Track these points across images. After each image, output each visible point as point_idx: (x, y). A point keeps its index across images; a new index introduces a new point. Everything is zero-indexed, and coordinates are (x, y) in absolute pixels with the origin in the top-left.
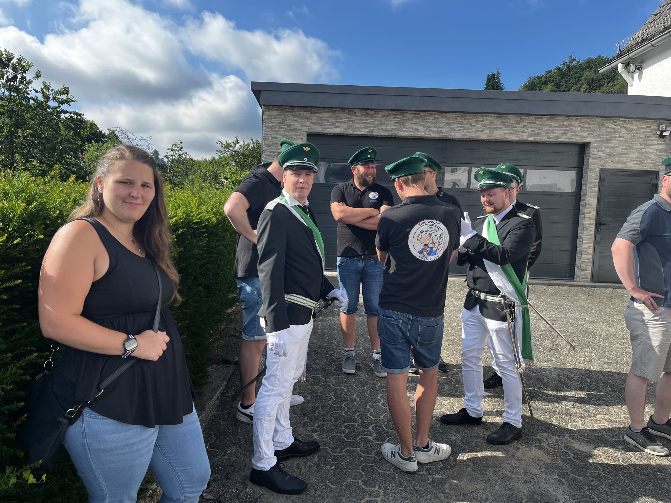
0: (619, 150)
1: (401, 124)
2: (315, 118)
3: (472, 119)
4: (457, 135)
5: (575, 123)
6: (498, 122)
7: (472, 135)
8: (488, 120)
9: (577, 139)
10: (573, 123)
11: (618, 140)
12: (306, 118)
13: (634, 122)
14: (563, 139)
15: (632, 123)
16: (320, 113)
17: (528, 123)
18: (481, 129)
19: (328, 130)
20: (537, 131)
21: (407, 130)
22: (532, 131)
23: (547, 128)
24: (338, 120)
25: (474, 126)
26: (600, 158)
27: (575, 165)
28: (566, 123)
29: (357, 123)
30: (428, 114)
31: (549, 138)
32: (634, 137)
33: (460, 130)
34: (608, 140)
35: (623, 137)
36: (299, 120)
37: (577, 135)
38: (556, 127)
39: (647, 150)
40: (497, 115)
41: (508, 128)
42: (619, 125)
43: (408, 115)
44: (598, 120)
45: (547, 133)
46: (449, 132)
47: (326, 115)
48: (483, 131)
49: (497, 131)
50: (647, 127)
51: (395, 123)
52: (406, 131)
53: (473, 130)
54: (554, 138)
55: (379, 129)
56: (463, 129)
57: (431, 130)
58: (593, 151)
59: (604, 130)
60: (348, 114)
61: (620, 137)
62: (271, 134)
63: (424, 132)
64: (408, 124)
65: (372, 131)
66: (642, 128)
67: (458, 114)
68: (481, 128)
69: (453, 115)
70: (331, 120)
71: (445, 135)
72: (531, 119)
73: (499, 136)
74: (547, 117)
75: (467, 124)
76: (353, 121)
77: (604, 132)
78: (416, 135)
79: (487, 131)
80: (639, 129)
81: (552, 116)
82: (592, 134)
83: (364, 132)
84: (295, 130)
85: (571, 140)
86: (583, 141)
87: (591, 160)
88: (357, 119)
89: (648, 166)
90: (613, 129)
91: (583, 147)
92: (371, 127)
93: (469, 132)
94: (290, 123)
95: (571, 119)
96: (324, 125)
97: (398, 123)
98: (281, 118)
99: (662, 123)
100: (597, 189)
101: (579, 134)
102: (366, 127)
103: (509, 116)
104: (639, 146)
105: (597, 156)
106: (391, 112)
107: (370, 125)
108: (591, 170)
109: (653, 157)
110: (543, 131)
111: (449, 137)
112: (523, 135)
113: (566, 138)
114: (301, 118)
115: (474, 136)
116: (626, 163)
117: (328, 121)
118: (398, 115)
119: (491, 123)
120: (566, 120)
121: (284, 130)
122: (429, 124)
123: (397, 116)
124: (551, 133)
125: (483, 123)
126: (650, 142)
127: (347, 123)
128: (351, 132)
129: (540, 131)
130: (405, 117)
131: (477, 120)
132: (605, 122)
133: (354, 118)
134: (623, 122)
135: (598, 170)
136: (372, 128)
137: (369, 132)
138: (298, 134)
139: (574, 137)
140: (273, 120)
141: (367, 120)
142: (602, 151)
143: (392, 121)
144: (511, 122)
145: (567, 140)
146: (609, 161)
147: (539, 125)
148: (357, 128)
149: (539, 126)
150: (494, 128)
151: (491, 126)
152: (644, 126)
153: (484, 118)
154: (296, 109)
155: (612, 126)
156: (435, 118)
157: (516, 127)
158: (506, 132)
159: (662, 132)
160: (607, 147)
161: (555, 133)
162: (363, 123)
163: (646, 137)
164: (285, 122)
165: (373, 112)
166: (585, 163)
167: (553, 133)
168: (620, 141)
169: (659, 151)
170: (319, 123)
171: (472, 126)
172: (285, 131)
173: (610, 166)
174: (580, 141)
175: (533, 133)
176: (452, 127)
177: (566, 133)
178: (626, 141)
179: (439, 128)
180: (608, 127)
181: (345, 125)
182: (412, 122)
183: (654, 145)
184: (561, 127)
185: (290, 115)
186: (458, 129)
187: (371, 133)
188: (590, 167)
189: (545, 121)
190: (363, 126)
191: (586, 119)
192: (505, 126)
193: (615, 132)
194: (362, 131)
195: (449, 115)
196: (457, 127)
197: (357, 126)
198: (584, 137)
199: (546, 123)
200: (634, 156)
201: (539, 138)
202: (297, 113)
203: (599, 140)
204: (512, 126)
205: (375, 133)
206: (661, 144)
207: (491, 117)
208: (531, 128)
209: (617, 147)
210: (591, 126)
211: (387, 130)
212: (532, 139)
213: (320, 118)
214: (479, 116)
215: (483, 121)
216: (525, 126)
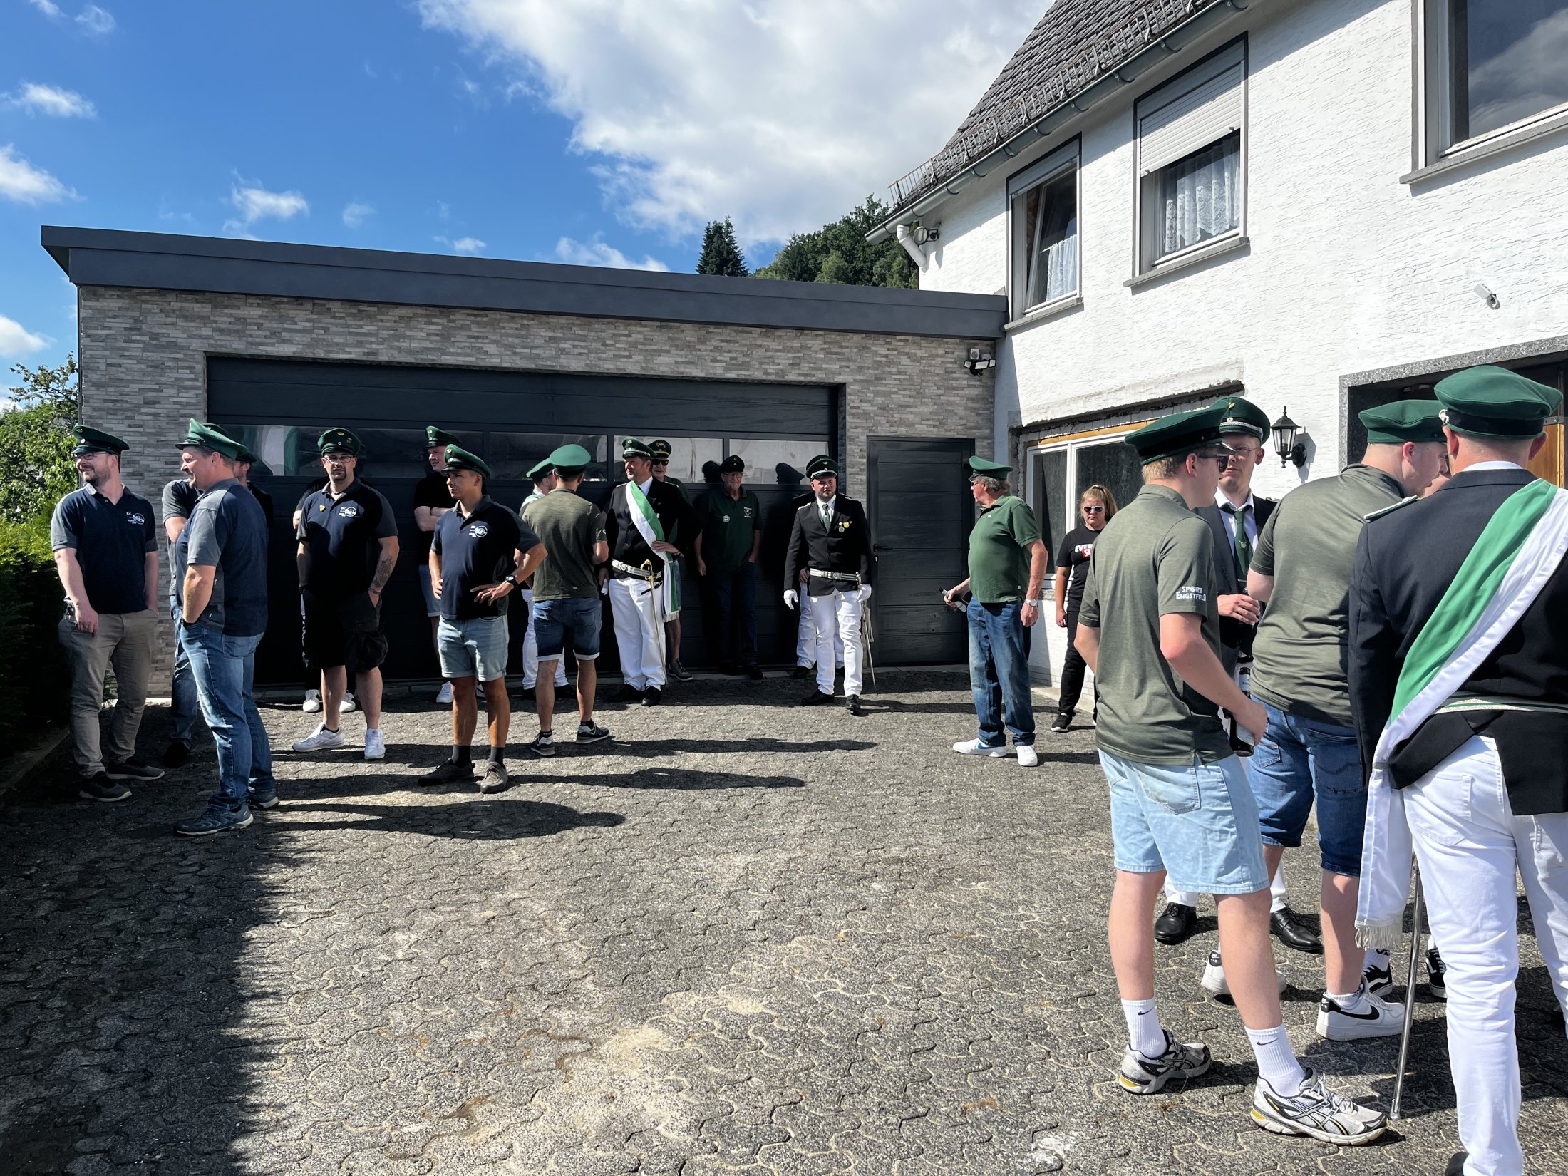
0: (900, 398)
1: (445, 336)
2: (224, 318)
3: (607, 331)
4: (577, 365)
5: (815, 343)
6: (660, 338)
7: (608, 366)
8: (640, 333)
9: (819, 377)
10: (810, 343)
11: (896, 379)
12: (202, 318)
13: (924, 343)
14: (792, 376)
15: (919, 345)
16: (238, 307)
17: (722, 341)
18: (627, 353)
19: (261, 348)
20: (741, 359)
21: (459, 351)
22: (732, 358)
23: (761, 352)
24: (286, 326)
25: (612, 345)
26: (866, 415)
27: (824, 428)
28: (796, 344)
29: (337, 333)
30: (505, 315)
31: (766, 373)
32: (924, 372)
33: (580, 354)
34: (878, 379)
35: (905, 373)
36: (180, 323)
37: (820, 369)
38: (777, 351)
39: (951, 399)
40: (659, 324)
41: (682, 352)
42: (895, 350)
43: (460, 317)
44: (857, 338)
45: (763, 363)
46: (557, 357)
47: (253, 312)
48: (630, 357)
49: (661, 358)
50: (947, 353)
51: (429, 335)
52: (458, 355)
53: (610, 354)
54: (777, 374)
55: (392, 348)
56: (586, 351)
57: (515, 353)
58: (851, 400)
59: (868, 359)
60: (313, 313)
61: (900, 373)
62: (104, 357)
63: (500, 356)
64: (461, 337)
65: (375, 353)
66: (937, 355)
67: (574, 320)
68: (625, 350)
69: (563, 320)
70: (267, 324)
71: (549, 363)
72: (728, 333)
73: (666, 369)
74: (759, 330)
75: (593, 340)
76: (326, 330)
77: (869, 363)
78: (482, 364)
79: (641, 357)
80: (933, 356)
81: (770, 328)
82: (848, 367)
83: (354, 354)
84: (173, 346)
85: (809, 379)
86: (832, 381)
87: (849, 419)
88: (336, 325)
89: (954, 430)
90: (886, 356)
91: (836, 392)
92: (371, 343)
93: (600, 359)
94: (156, 330)
95: (806, 335)
96: (251, 336)
97: (437, 335)
98: (132, 317)
99: (974, 345)
100: (864, 478)
101: (824, 366)
102: (360, 344)
103: (684, 326)
104: (934, 390)
105: (860, 411)
106: (420, 311)
107: (368, 339)
108: (852, 440)
109: (961, 411)
110: (753, 359)
111: (558, 368)
112: (714, 368)
113: (799, 375)
114: (185, 317)
115: (611, 366)
116: (913, 425)
117: (260, 326)
118: (435, 316)
119: (647, 340)
120: (797, 337)
121: (141, 345)
122: (511, 339)
123: (434, 320)
124: (769, 364)
125: (630, 339)
126: (954, 383)
127: (311, 331)
128: (321, 354)
129: (748, 359)
130: (453, 321)
131: (615, 332)
132: (869, 342)
133: (326, 320)
134: (902, 343)
135: (863, 438)
136: (374, 346)
137: (368, 354)
138: (180, 356)
139: (814, 372)
140: (109, 322)
141: (361, 327)
142: (869, 401)
143: (422, 330)
144: (688, 339)
145: (802, 379)
146: (883, 420)
147: (745, 345)
148: (337, 344)
149: (745, 349)
150: (654, 350)
151: (647, 347)
152: (941, 351)
153: (633, 328)
154: (171, 297)
155: (883, 351)
156: (523, 325)
157: (700, 350)
158: (680, 359)
159: (974, 363)
160: (876, 394)
161: (778, 364)
162: (351, 334)
163: (947, 372)
164: (144, 327)
165: (375, 309)
166: (840, 426)
167: (775, 364)
168: (899, 380)
169: (972, 399)
170: (237, 331)
171: (607, 345)
172: (144, 350)
173: (884, 430)
174: (827, 381)
175: (733, 362)
176: (562, 346)
177: (799, 365)
178: (911, 380)
179: (532, 348)
180: (876, 353)
181: (307, 338)
182: (470, 334)
183: (962, 389)
184: (789, 352)
185: (155, 309)
186: (577, 351)
187: (372, 358)
188: (848, 434)
189: (755, 339)
190: (351, 339)
191: (834, 336)
192: (677, 347)
193: (890, 363)
194: (350, 353)
195: (554, 320)
196: (574, 347)
197: (337, 339)
198: (834, 373)
199: (759, 342)
200: (927, 410)
201: (746, 373)
202: (176, 305)
203: (862, 378)
204: (690, 347)
205: (383, 358)
206: (974, 386)
207: (646, 326)
208: (730, 352)
209: (896, 393)
210: (844, 350)
211: (410, 351)
212: (732, 375)
213: (238, 319)
214: (620, 323)
215: (629, 335)
216: (716, 347)
